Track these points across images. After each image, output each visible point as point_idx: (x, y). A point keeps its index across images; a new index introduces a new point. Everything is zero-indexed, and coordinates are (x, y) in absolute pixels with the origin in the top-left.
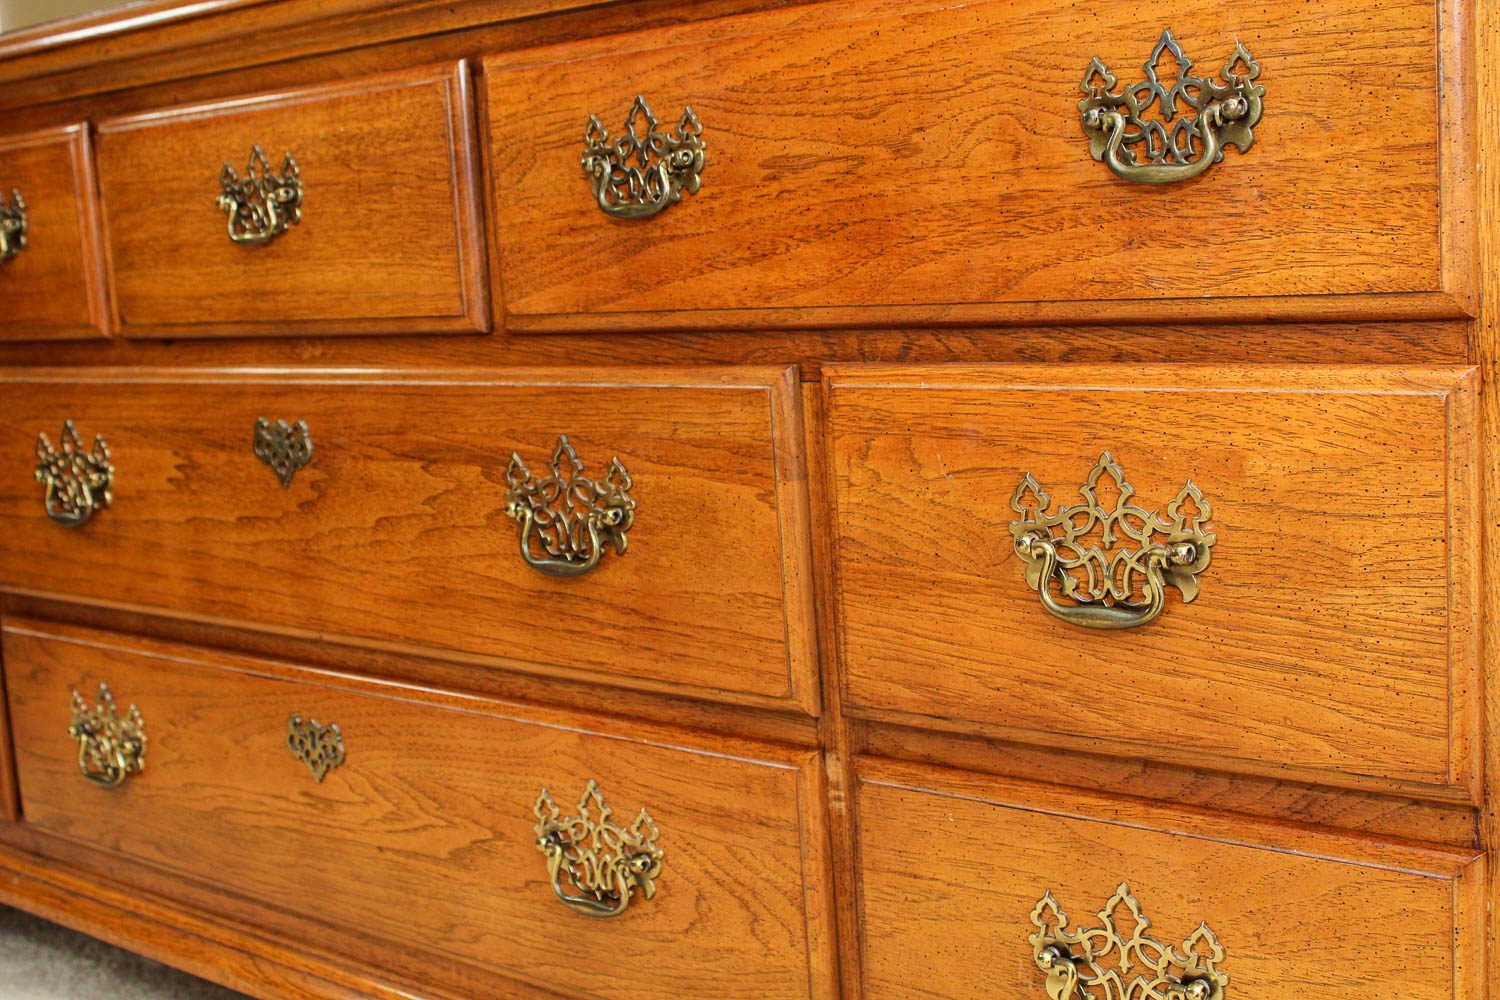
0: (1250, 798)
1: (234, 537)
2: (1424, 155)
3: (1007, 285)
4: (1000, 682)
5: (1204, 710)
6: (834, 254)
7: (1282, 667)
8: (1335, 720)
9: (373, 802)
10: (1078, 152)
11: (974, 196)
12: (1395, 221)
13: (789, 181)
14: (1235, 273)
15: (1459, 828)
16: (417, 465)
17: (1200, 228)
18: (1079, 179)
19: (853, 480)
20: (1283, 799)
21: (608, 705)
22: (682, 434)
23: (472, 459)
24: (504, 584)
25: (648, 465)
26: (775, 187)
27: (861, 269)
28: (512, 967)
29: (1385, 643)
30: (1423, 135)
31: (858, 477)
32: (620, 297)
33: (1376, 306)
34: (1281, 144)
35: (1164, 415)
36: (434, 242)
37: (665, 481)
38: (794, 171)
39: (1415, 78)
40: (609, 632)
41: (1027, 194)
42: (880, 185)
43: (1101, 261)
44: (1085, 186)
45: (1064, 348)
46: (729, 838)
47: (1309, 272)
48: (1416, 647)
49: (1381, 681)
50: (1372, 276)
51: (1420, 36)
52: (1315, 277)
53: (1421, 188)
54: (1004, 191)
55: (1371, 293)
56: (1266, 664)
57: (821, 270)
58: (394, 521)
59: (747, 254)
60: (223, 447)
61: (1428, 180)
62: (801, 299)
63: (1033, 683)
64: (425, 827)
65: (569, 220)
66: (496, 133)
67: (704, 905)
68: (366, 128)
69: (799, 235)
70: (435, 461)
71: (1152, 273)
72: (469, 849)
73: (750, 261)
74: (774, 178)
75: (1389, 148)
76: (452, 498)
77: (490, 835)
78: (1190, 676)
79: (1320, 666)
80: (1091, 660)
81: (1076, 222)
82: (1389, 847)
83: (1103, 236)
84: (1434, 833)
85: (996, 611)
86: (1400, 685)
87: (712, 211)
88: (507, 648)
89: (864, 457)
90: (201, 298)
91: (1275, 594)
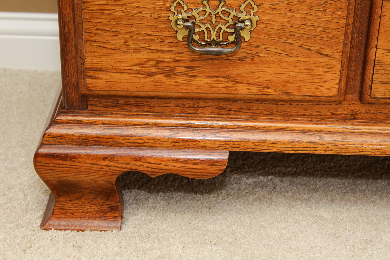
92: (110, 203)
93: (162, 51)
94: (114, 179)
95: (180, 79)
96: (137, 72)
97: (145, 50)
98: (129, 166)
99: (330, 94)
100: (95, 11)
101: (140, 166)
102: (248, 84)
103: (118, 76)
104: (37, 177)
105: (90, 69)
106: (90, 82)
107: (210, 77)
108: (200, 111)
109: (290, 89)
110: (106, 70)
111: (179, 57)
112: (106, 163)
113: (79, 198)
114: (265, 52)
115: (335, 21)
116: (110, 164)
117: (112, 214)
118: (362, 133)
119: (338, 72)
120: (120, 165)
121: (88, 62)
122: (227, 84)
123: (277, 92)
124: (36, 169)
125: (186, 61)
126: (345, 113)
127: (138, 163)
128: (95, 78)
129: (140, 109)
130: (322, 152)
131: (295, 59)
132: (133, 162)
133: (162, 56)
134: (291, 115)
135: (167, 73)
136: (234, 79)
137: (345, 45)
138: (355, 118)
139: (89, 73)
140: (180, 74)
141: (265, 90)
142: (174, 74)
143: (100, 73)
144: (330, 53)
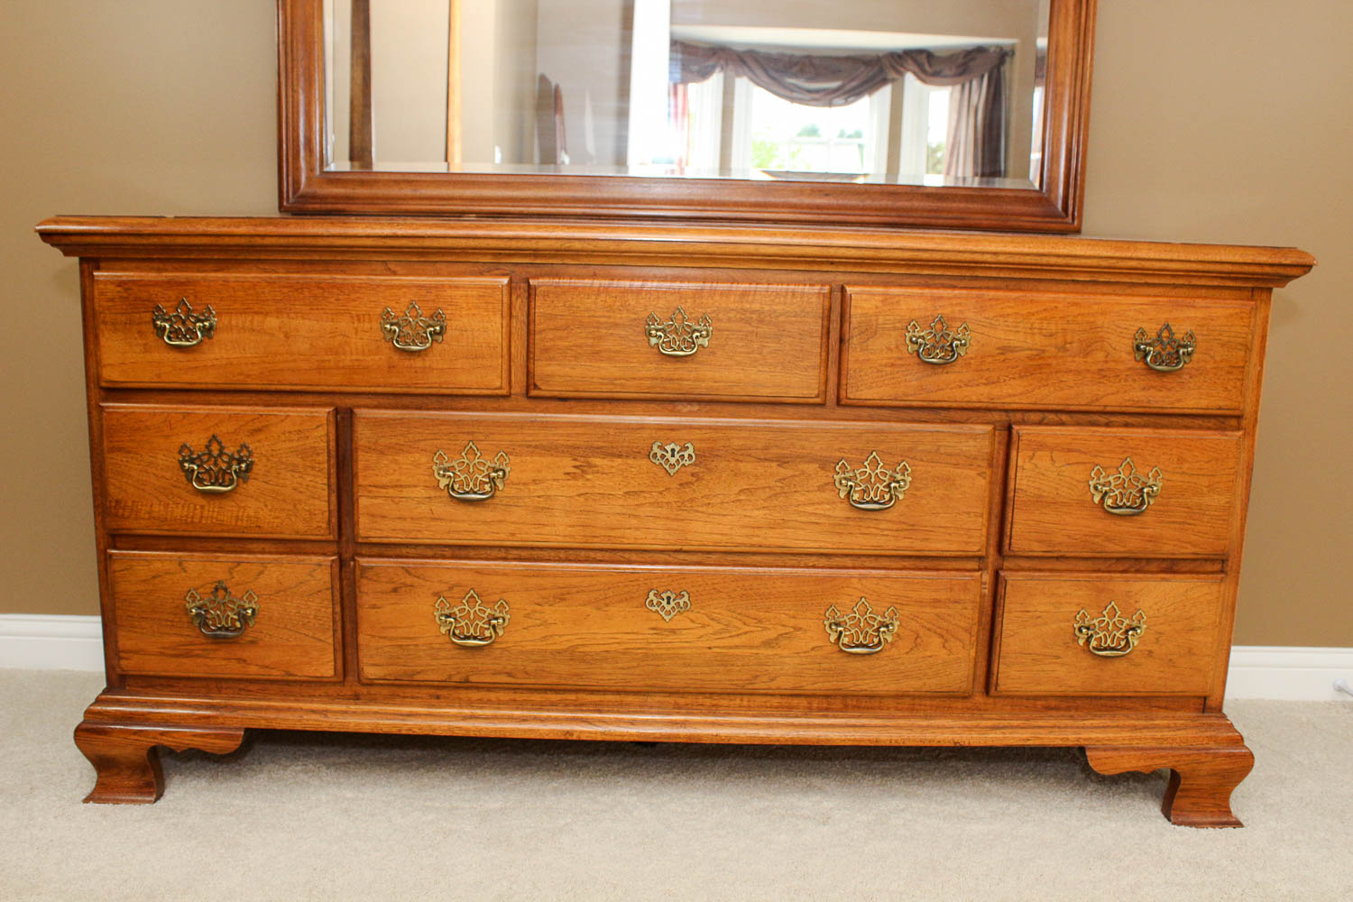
0: (1153, 567)
1: (621, 502)
2: (1240, 370)
3: (1097, 400)
4: (1078, 537)
5: (1152, 539)
6: (1026, 384)
7: (1180, 523)
8: (1193, 538)
9: (708, 626)
10: (1129, 358)
11: (1089, 368)
12: (1229, 388)
13: (1009, 355)
14: (1179, 401)
15: (1217, 567)
16: (774, 464)
17: (1169, 386)
18: (1129, 366)
19: (1025, 467)
20: (1164, 565)
21: (867, 564)
22: (942, 450)
23: (813, 460)
24: (825, 516)
25: (921, 463)
26: (1002, 357)
27: (1037, 390)
28: (794, 689)
29: (1212, 513)
30: (1241, 364)
31: (1027, 466)
32: (915, 394)
33: (1219, 412)
34: (1198, 362)
35: (1150, 444)
36: (806, 364)
37: (929, 469)
38: (1012, 351)
39: (1239, 347)
40: (886, 533)
41: (1109, 369)
42: (1050, 361)
43: (1135, 394)
44: (1130, 369)
45: (1106, 421)
46: (937, 611)
47: (1202, 401)
48: (1220, 514)
49: (1209, 525)
50: (1222, 404)
51: (1244, 336)
52: (1204, 403)
53: (1239, 380)
54: (1100, 368)
55: (1220, 408)
56: (1174, 522)
57: (1020, 390)
58: (753, 490)
59: (984, 381)
60: (620, 456)
61: (1240, 377)
62: (1008, 400)
63: (1090, 536)
64: (746, 633)
65: (892, 361)
66: (854, 320)
67: (919, 640)
68: (767, 308)
69: (1011, 376)
70: (785, 463)
71: (1151, 399)
72: (776, 639)
73: (985, 384)
74: (1002, 354)
75: (1230, 367)
76: (797, 479)
77: (792, 630)
78: (1148, 528)
79: (1192, 522)
80: (1113, 526)
81: (1126, 381)
82: (1202, 576)
83: (1136, 385)
84: (1210, 569)
85: (1078, 512)
86: (1216, 526)
87: (970, 363)
88: (822, 544)
89: (1031, 458)
90: (616, 379)
91: (1180, 500)
92: (147, 778)
93: (182, 635)
94: (144, 753)
95: (199, 660)
96: (162, 654)
97: (168, 634)
98: (156, 741)
99: (329, 675)
100: (125, 600)
101: (166, 741)
102: (257, 665)
103: (147, 657)
104: (78, 752)
105: (123, 652)
106: (123, 663)
107: (225, 659)
108: (224, 691)
109: (292, 670)
110: (136, 652)
111: (197, 640)
112: (136, 737)
113: (118, 774)
114: (268, 636)
115: (323, 610)
116: (139, 738)
117: (147, 790)
118: (363, 713)
119: (332, 655)
120: (148, 740)
121: (121, 644)
122: (239, 666)
123: (283, 673)
124: (76, 743)
125: (202, 644)
126: (349, 693)
127: (164, 738)
128: (127, 659)
129: (170, 689)
130: (327, 729)
131: (295, 643)
132: (159, 737)
133: (183, 639)
134: (303, 696)
135: (187, 655)
136: (245, 661)
137: (335, 631)
138: (358, 699)
139: (122, 655)
140: (198, 656)
141: (272, 671)
142: (192, 656)
143: (131, 655)
144: (322, 638)
